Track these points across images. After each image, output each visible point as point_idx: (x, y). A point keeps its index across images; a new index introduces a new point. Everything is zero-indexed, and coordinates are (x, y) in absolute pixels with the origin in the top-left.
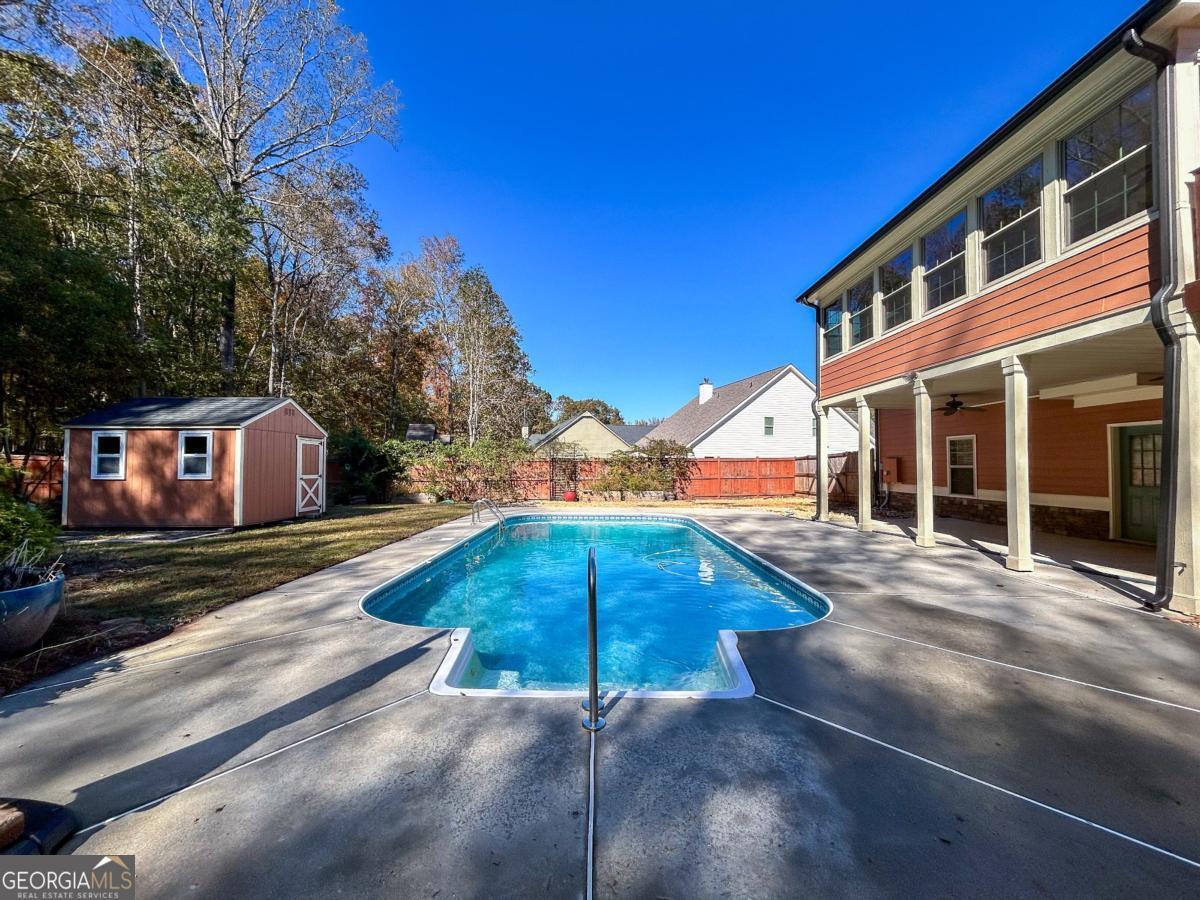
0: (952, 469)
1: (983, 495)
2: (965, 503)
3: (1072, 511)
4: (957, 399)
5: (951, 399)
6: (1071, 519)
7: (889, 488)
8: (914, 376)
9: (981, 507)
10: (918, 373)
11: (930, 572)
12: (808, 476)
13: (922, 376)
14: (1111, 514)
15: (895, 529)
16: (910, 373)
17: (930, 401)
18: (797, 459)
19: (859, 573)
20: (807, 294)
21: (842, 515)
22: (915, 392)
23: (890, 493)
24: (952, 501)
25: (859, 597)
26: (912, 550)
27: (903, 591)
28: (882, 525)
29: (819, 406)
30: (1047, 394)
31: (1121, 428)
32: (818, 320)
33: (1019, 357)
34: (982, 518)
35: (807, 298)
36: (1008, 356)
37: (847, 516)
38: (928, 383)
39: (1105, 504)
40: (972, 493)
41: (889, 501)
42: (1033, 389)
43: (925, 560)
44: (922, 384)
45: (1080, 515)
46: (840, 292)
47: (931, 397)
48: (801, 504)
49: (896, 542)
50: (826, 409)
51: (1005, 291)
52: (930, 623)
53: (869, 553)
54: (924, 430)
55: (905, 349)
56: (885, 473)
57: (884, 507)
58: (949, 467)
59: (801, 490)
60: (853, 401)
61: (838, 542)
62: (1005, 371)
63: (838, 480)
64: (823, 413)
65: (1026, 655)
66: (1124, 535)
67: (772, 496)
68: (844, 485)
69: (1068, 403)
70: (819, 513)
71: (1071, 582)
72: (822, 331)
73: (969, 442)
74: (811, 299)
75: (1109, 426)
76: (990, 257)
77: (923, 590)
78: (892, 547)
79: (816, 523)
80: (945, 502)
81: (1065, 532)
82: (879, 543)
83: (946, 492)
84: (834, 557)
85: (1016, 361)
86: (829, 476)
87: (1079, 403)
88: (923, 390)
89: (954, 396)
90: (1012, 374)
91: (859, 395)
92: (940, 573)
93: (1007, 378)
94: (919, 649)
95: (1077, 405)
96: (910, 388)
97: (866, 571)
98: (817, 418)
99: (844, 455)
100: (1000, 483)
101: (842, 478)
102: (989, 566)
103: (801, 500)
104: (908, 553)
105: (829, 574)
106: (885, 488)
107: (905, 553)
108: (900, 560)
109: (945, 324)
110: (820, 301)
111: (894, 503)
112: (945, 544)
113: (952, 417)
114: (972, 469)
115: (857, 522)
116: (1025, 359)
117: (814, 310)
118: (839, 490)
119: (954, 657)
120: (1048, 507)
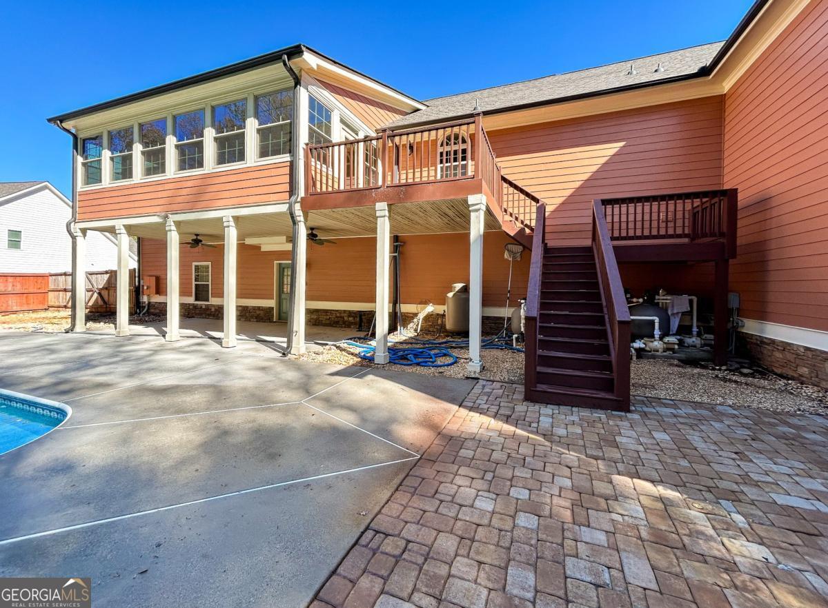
0: (196, 285)
1: (214, 301)
2: (204, 307)
3: (259, 308)
4: (199, 238)
5: (195, 237)
6: (258, 312)
7: (149, 299)
8: (167, 217)
9: (213, 310)
10: (170, 216)
11: (172, 360)
12: (65, 290)
13: (173, 218)
14: (275, 308)
15: (151, 330)
16: (163, 214)
17: (178, 236)
18: (51, 275)
19: (110, 373)
20: (62, 119)
21: (102, 323)
22: (167, 228)
23: (149, 303)
24: (195, 307)
25: (104, 396)
26: (162, 345)
27: (148, 379)
28: (139, 329)
29: (76, 228)
30: (249, 241)
31: (280, 264)
32: (75, 147)
33: (233, 217)
34: (214, 316)
35: (61, 122)
36: (227, 215)
37: (107, 325)
38: (178, 224)
39: (271, 303)
40: (208, 300)
41: (148, 309)
42: (241, 237)
43: (171, 351)
44: (172, 224)
45: (262, 310)
46: (100, 130)
47: (179, 234)
48: (55, 318)
49: (150, 341)
50: (84, 231)
51: (227, 173)
52: (165, 399)
53: (124, 355)
54: (173, 258)
55: (160, 195)
56: (145, 288)
57: (144, 314)
58: (194, 283)
59: (57, 304)
60: (113, 227)
61: (94, 349)
62: (225, 224)
63: (100, 294)
64: (81, 234)
65: (224, 401)
66: (278, 318)
68: (106, 298)
69: (257, 248)
70: (73, 325)
71: (254, 348)
72: (80, 160)
73: (207, 267)
74: (69, 125)
75: (275, 262)
76: (219, 149)
77: (165, 375)
78: (146, 346)
79: (70, 335)
80: (191, 307)
81: (255, 320)
82: (134, 344)
83: (191, 300)
84: (86, 364)
85: (231, 219)
86: (88, 291)
87: (264, 248)
88: (173, 228)
89: (197, 235)
90: (228, 227)
91: (119, 224)
92: (179, 360)
93: (226, 229)
94: (152, 423)
95: (262, 250)
96: (163, 224)
97: (117, 370)
98: (74, 238)
99: (106, 272)
100: (221, 295)
101: (105, 293)
102: (214, 347)
103: (56, 314)
104: (159, 348)
105: (75, 381)
106: (145, 299)
107: (156, 349)
108: (151, 355)
109: (190, 184)
110: (77, 130)
111: (152, 311)
112: (188, 337)
113: (196, 249)
114: (208, 285)
115: (116, 329)
116: (236, 219)
117: (71, 138)
118: (100, 302)
119: (179, 419)
120: (247, 307)
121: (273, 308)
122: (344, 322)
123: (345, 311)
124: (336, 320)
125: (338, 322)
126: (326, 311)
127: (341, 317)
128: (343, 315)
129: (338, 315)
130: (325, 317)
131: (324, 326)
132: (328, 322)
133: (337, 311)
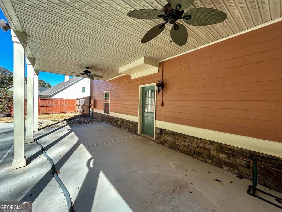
1: (111, 114)
2: (107, 117)
4: (89, 70)
5: (86, 69)
6: (129, 125)
9: (110, 119)
12: (78, 105)
14: (139, 123)
24: (104, 116)
31: (143, 87)
39: (136, 119)
40: (108, 113)
41: (92, 115)
45: (131, 123)
56: (91, 105)
58: (104, 103)
59: (77, 110)
63: (83, 107)
66: (142, 132)
67: (65, 113)
73: (108, 93)
75: (140, 86)
81: (128, 130)
83: (103, 112)
89: (87, 68)
95: (133, 78)
99: (84, 98)
106: (91, 110)
114: (109, 104)
118: (83, 111)
120: (124, 120)
121: (137, 123)
122: (211, 158)
123: (212, 143)
124: (197, 150)
125: (201, 153)
126: (184, 137)
127: (206, 149)
128: (207, 146)
129: (201, 145)
130: (183, 143)
131: (182, 152)
132: (186, 149)
133: (200, 139)
